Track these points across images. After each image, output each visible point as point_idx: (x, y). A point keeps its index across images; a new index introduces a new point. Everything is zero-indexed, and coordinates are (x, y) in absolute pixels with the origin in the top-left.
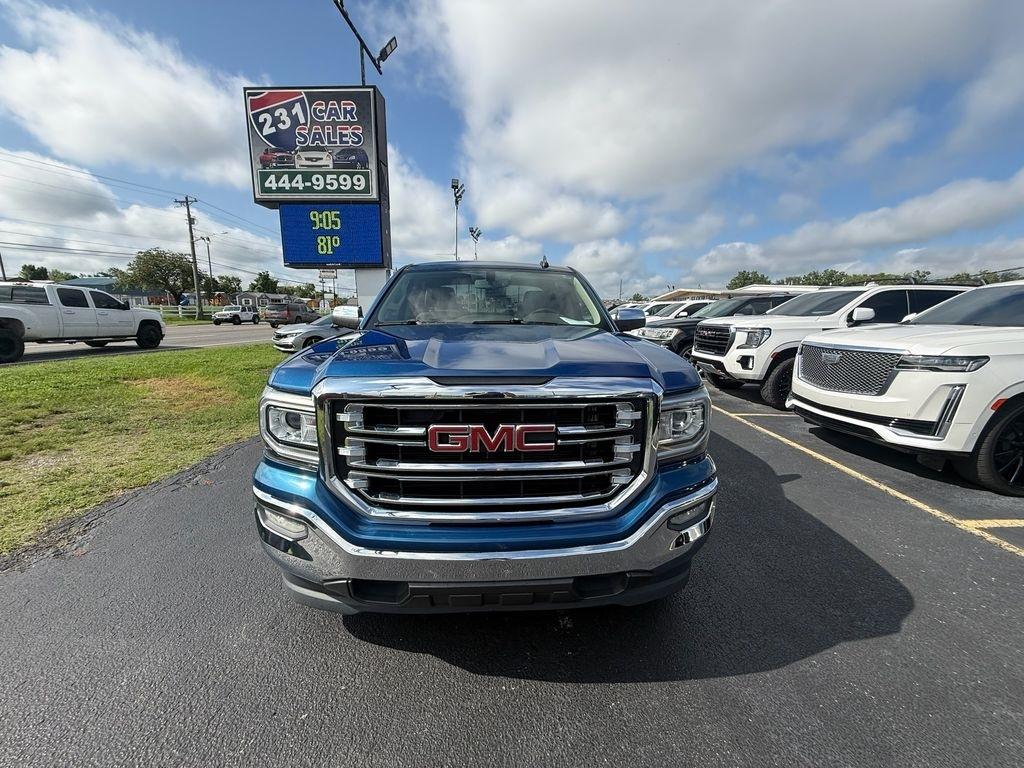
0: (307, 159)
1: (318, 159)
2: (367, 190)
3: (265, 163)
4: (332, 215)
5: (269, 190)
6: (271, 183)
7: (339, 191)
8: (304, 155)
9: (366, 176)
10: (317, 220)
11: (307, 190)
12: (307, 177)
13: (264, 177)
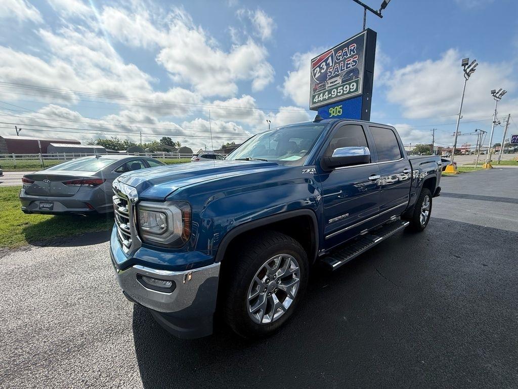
0: (331, 83)
1: (335, 81)
2: (357, 90)
3: (315, 90)
4: (338, 108)
5: (315, 103)
6: (316, 100)
7: (343, 94)
8: (329, 82)
9: (357, 82)
10: (332, 112)
11: (329, 98)
12: (330, 92)
13: (314, 97)
